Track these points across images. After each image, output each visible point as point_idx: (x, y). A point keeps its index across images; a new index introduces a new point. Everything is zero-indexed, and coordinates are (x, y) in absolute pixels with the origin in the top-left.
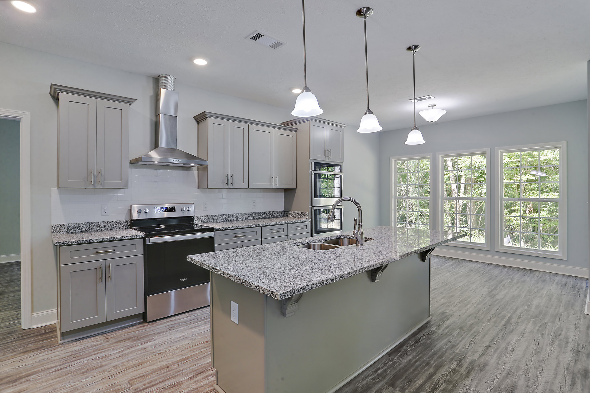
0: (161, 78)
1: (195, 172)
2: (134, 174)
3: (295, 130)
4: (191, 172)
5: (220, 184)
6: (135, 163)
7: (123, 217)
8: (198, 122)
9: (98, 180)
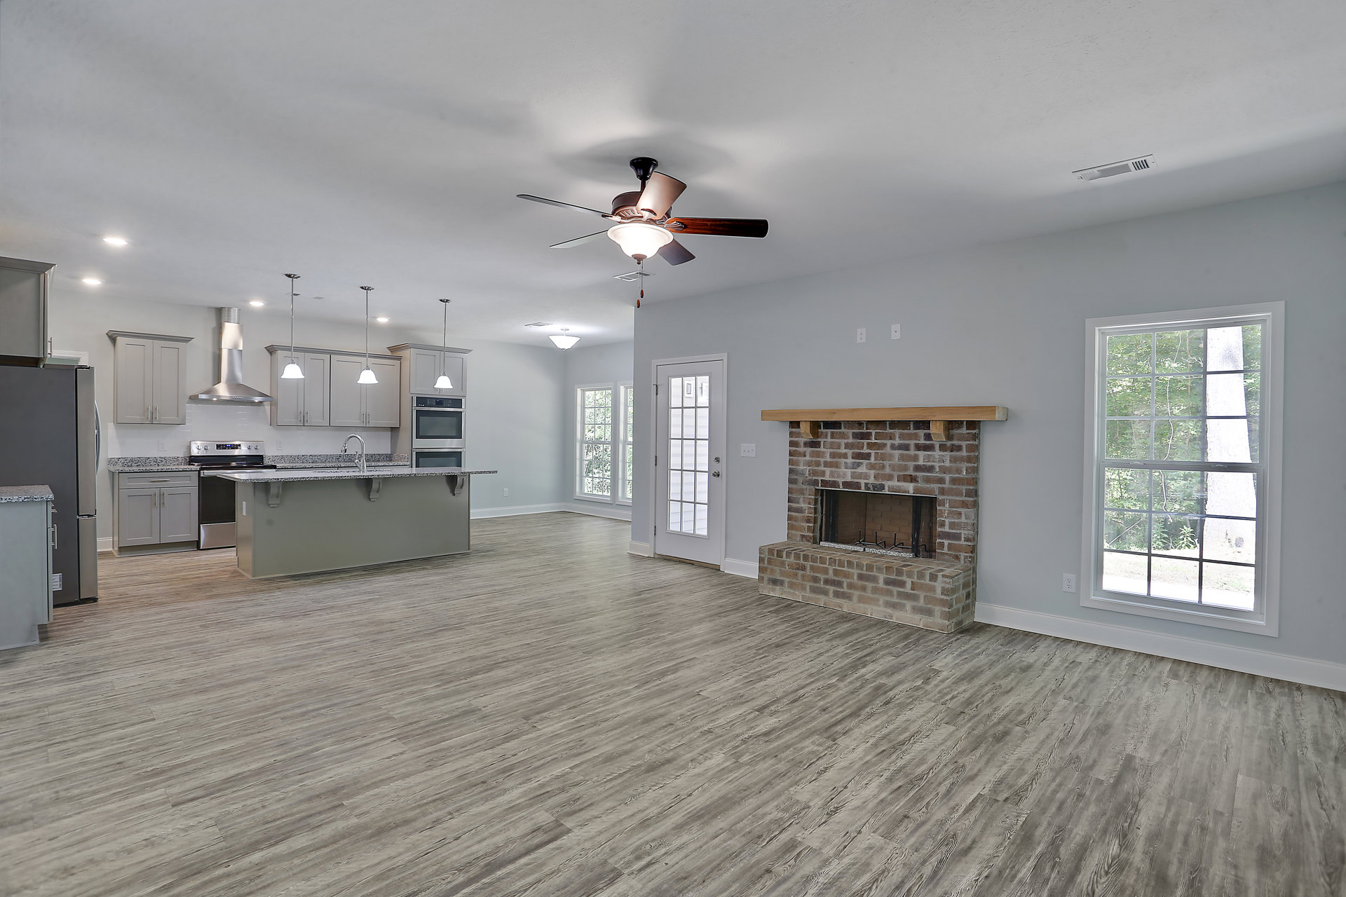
0: (223, 310)
1: (267, 407)
2: (191, 409)
3: (399, 358)
4: (261, 407)
5: (293, 421)
6: (194, 399)
7: (181, 454)
8: (271, 353)
9: (154, 416)
